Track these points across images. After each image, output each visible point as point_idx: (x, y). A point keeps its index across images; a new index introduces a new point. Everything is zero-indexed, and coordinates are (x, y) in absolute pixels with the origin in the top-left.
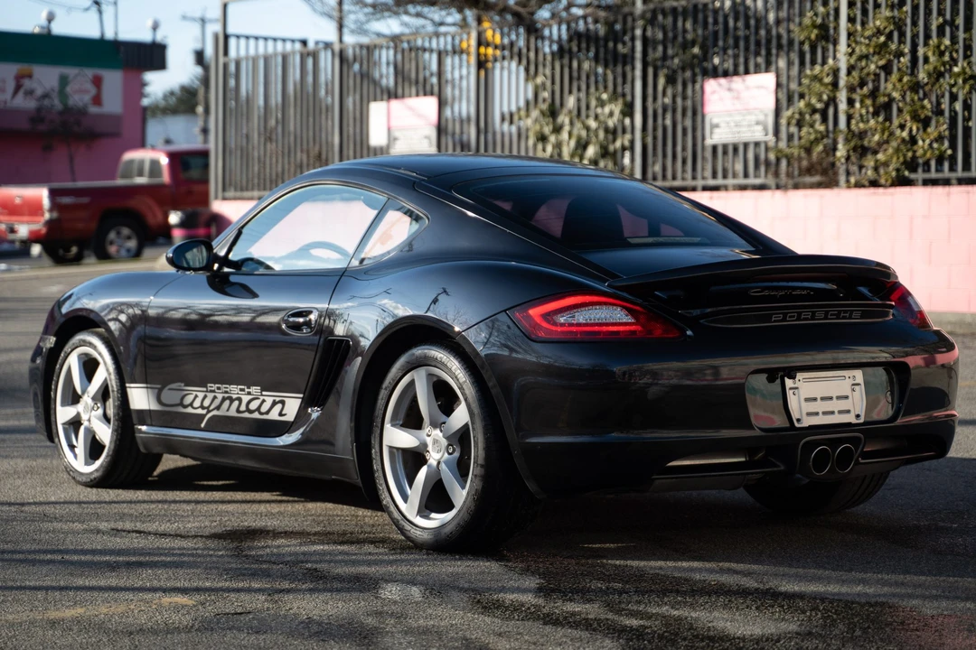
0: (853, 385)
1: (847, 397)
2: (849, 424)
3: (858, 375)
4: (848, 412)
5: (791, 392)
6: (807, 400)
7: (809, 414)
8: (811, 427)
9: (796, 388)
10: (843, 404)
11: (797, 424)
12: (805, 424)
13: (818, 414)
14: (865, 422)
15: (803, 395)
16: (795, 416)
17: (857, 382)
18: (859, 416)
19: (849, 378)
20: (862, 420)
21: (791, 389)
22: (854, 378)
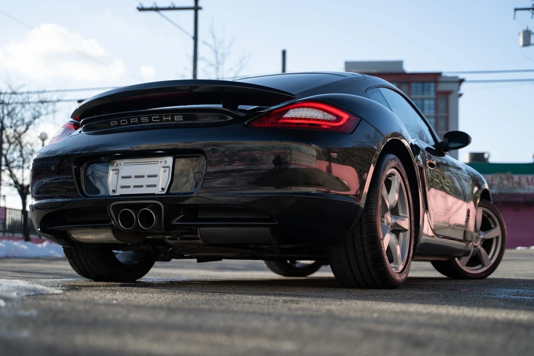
0: (163, 167)
1: (156, 176)
3: (169, 160)
4: (155, 186)
5: (114, 172)
6: (123, 177)
7: (122, 187)
8: (121, 195)
9: (118, 170)
10: (152, 181)
11: (111, 193)
12: (117, 193)
13: (129, 187)
14: (168, 193)
15: (122, 174)
16: (111, 188)
17: (167, 165)
18: (163, 189)
19: (161, 162)
20: (165, 192)
21: (112, 170)
22: (166, 162)
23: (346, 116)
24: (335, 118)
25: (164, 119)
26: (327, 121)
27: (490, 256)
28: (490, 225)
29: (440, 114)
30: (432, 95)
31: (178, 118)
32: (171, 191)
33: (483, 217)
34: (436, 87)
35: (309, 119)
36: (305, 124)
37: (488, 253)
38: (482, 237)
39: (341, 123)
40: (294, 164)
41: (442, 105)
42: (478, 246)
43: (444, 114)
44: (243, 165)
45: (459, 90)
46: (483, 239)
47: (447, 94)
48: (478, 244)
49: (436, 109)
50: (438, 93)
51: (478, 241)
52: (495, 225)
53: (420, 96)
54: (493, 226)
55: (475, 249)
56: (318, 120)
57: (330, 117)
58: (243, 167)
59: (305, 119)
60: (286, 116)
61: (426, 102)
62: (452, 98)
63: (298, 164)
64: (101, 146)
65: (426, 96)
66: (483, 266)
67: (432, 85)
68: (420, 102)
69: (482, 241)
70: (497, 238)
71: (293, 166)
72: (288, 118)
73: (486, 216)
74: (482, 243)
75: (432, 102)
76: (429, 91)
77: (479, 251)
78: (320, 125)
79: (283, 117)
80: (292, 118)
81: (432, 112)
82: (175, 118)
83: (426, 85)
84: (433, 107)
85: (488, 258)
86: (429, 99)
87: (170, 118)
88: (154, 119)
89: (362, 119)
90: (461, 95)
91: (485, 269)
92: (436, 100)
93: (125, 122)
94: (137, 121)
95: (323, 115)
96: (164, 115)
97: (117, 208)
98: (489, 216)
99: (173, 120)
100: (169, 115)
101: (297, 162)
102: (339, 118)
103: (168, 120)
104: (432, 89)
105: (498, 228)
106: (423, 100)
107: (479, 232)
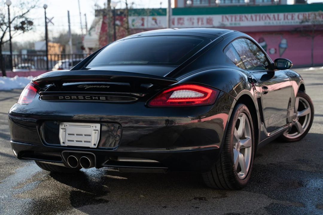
0: (94, 130)
1: (90, 135)
2: (89, 148)
3: (98, 126)
4: (90, 142)
6: (69, 134)
7: (69, 141)
8: (68, 146)
9: (65, 129)
10: (87, 138)
11: (62, 144)
12: (66, 145)
13: (73, 141)
14: (97, 148)
15: (68, 132)
16: (62, 141)
17: (96, 129)
18: (95, 145)
19: (93, 127)
20: (96, 147)
21: (62, 129)
22: (96, 127)
23: (210, 91)
24: (203, 95)
25: (93, 98)
26: (198, 98)
27: (303, 127)
28: (304, 107)
31: (103, 98)
32: (101, 147)
33: (300, 102)
35: (187, 98)
36: (184, 102)
37: (302, 124)
38: (298, 115)
39: (207, 97)
40: (177, 124)
42: (295, 121)
44: (145, 124)
46: (299, 116)
48: (296, 120)
51: (296, 118)
52: (307, 107)
54: (306, 107)
55: (294, 123)
56: (192, 98)
57: (200, 95)
58: (145, 125)
59: (184, 98)
60: (172, 96)
63: (180, 124)
64: (55, 112)
66: (299, 133)
69: (298, 118)
70: (308, 115)
71: (177, 125)
72: (173, 99)
73: (301, 101)
74: (298, 119)
77: (296, 124)
78: (193, 102)
79: (170, 98)
80: (176, 99)
82: (101, 98)
85: (302, 127)
88: (87, 98)
89: (220, 91)
91: (300, 135)
93: (68, 98)
94: (76, 98)
95: (196, 94)
96: (93, 96)
97: (66, 155)
98: (303, 101)
99: (99, 99)
100: (97, 96)
101: (179, 123)
102: (206, 94)
103: (96, 99)
105: (309, 108)
107: (296, 113)
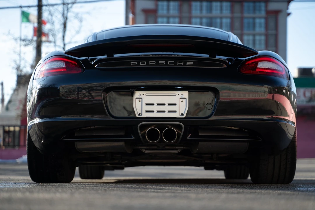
0: (181, 98)
1: (175, 104)
2: (175, 118)
4: (175, 112)
5: (137, 100)
6: (147, 104)
7: (147, 111)
8: (146, 118)
9: (141, 98)
10: (172, 108)
11: (138, 116)
12: (143, 116)
13: (153, 112)
16: (137, 112)
17: (183, 97)
18: (182, 114)
19: (179, 95)
20: (184, 116)
21: (137, 98)
25: (178, 63)
29: (270, 32)
30: (263, 13)
31: (189, 64)
34: (266, 6)
41: (272, 24)
43: (273, 32)
45: (288, 9)
47: (276, 13)
49: (267, 27)
50: (268, 12)
53: (252, 15)
61: (257, 21)
62: (281, 17)
65: (257, 14)
67: (263, 5)
68: (251, 21)
75: (263, 21)
76: (260, 10)
81: (263, 30)
82: (187, 64)
83: (258, 4)
84: (263, 25)
86: (260, 18)
87: (183, 63)
88: (170, 63)
90: (289, 14)
92: (266, 19)
93: (144, 63)
94: (155, 63)
96: (178, 61)
99: (185, 64)
103: (181, 65)
104: (263, 8)
106: (254, 18)
